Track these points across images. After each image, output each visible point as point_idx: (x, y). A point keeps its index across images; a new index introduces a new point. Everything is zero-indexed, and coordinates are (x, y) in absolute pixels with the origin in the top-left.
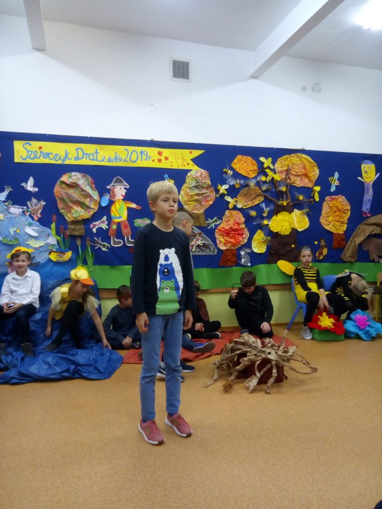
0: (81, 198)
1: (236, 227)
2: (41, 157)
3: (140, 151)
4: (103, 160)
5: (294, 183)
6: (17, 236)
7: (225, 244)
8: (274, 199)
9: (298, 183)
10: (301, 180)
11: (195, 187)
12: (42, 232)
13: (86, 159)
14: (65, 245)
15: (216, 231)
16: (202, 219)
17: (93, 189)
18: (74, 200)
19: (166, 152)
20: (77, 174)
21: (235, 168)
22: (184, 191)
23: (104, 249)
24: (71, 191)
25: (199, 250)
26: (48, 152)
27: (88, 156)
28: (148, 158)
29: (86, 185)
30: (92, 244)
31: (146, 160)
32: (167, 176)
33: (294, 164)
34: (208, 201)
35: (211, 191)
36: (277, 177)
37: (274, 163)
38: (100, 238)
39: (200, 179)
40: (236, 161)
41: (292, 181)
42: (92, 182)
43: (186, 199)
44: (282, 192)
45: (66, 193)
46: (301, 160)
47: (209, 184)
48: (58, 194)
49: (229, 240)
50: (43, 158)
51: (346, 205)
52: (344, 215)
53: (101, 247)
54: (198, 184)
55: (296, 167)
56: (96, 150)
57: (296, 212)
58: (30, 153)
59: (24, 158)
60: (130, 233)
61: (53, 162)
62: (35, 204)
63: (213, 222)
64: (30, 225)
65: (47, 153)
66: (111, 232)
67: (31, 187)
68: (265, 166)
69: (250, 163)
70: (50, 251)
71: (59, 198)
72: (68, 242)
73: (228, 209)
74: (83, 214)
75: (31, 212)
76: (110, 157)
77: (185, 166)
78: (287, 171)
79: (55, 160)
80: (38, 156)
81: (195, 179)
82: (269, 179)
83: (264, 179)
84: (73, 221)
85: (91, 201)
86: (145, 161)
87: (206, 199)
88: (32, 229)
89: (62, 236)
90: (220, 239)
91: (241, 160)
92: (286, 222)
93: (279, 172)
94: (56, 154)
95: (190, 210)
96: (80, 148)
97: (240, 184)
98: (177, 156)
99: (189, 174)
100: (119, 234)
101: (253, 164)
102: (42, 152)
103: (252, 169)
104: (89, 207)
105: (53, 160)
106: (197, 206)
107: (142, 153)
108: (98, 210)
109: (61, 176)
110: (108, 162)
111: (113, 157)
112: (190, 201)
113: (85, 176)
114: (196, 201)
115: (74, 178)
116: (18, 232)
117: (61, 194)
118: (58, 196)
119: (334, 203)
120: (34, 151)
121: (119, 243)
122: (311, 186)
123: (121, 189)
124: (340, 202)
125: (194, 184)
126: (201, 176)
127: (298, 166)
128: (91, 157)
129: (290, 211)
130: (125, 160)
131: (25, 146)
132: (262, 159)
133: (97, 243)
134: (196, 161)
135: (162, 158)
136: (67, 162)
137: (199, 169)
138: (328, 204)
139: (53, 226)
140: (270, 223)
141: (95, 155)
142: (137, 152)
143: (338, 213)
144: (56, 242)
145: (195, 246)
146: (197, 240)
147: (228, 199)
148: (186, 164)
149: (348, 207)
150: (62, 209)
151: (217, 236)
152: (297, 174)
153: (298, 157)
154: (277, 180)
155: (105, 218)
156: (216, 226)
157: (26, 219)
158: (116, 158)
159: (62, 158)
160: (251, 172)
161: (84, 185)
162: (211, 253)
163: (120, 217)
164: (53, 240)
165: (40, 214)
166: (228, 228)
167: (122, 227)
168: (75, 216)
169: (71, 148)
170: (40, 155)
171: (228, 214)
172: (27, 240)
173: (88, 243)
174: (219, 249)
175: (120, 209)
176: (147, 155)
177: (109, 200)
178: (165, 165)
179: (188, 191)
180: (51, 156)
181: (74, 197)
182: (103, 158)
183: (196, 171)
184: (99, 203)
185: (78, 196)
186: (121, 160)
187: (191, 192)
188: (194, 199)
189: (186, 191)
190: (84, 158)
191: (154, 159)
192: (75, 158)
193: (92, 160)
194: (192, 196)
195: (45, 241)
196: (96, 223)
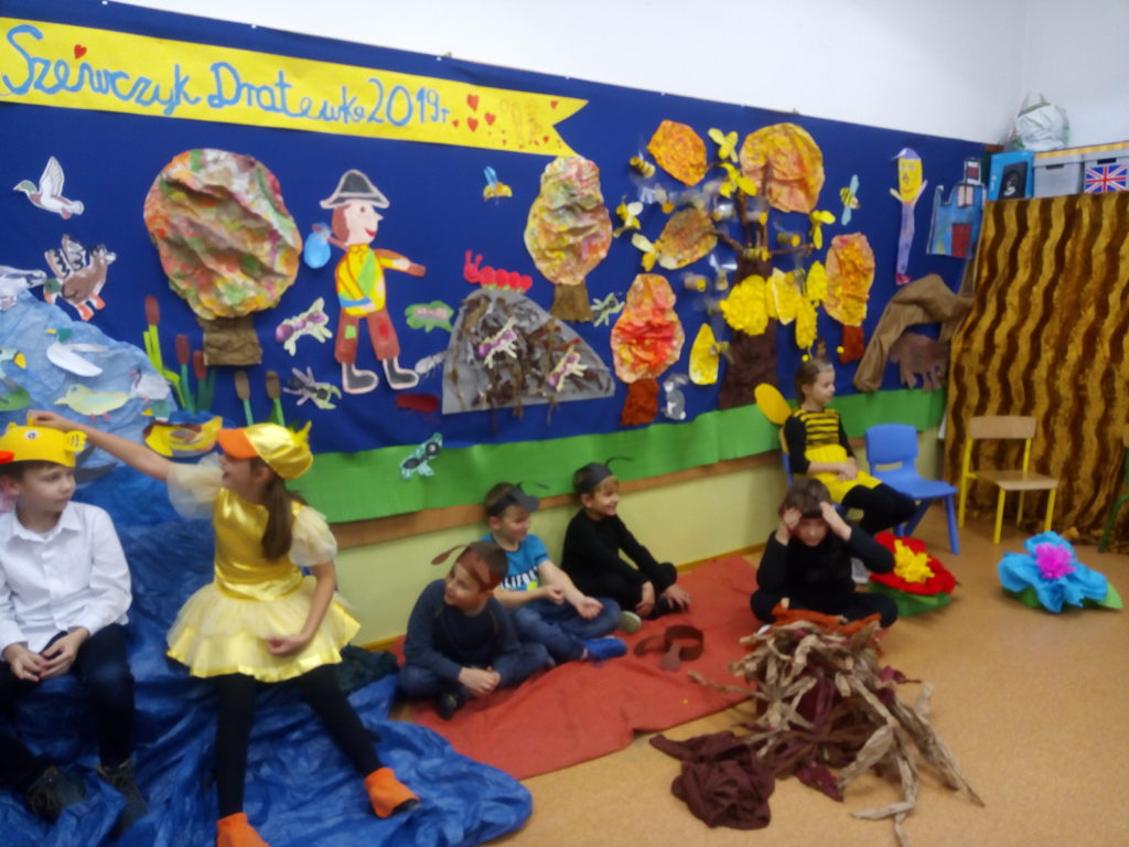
0: (244, 242)
1: (658, 319)
2: (86, 87)
3: (417, 89)
4: (304, 113)
5: (777, 201)
6: (18, 380)
7: (633, 368)
8: (736, 244)
9: (785, 204)
10: (791, 194)
11: (569, 208)
12: (113, 360)
13: (250, 103)
14: (196, 401)
15: (614, 332)
16: (581, 299)
17: (277, 210)
18: (222, 246)
19: (490, 98)
20: (223, 155)
21: (657, 157)
22: (537, 221)
23: (324, 404)
24: (206, 216)
25: (573, 386)
26: (112, 70)
27: (254, 93)
28: (441, 115)
29: (257, 198)
30: (286, 390)
31: (435, 119)
32: (493, 172)
33: (778, 151)
34: (594, 249)
35: (602, 221)
36: (750, 186)
38: (309, 370)
39: (577, 184)
40: (658, 136)
41: (775, 196)
42: (273, 187)
43: (543, 243)
44: (755, 225)
45: (192, 224)
46: (792, 141)
47: (598, 201)
48: (159, 225)
49: (642, 354)
50: (94, 89)
51: (866, 258)
52: (863, 282)
53: (314, 396)
54: (573, 199)
55: (782, 159)
56: (281, 74)
57: (778, 276)
58: (39, 67)
59: (17, 82)
60: (397, 350)
61: (131, 107)
62: (78, 262)
63: (606, 308)
64: (65, 336)
65: (106, 72)
66: (341, 349)
67: (54, 196)
68: (723, 153)
69: (690, 144)
70: (147, 423)
71: (166, 239)
72: (207, 390)
73: (642, 270)
74: (252, 294)
75: (63, 289)
76: (325, 103)
77: (537, 143)
78: (764, 169)
79: (139, 100)
80: (72, 80)
81: (565, 185)
82: (730, 189)
84: (219, 318)
86: (433, 124)
87: (590, 244)
88: (74, 351)
89: (184, 368)
90: (621, 351)
91: (670, 134)
92: (758, 303)
93: (748, 173)
94: (141, 80)
95: (553, 274)
96: (225, 65)
98: (516, 113)
99: (549, 169)
100: (366, 355)
101: (696, 147)
102: (85, 66)
103: (694, 162)
104: (267, 271)
105: (133, 100)
106: (569, 264)
107: (421, 95)
108: (297, 281)
109: (168, 160)
110: (322, 120)
111: (335, 103)
112: (552, 250)
113: (252, 164)
114: (571, 248)
115: (213, 168)
116: (21, 362)
117: (173, 227)
118: (162, 233)
119: (847, 252)
120: (54, 58)
121: (365, 381)
122: (806, 210)
123: (363, 210)
124: (858, 251)
125: (561, 201)
126: (579, 175)
127: (785, 155)
129: (766, 274)
130: (372, 118)
131: (18, 37)
132: (715, 134)
133: (302, 385)
134: (566, 129)
135: (479, 116)
136: (184, 111)
137: (572, 153)
138: (837, 256)
139: (152, 335)
140: (727, 308)
141: (277, 92)
142: (406, 92)
143: (853, 278)
144: (167, 390)
145: (562, 379)
146: (570, 360)
147: (641, 242)
148: (539, 138)
149: (871, 263)
150: (180, 277)
151: (616, 345)
152: (784, 178)
153: (786, 134)
154: (747, 196)
155: (319, 304)
156: (614, 318)
157: (48, 316)
158: (345, 109)
159: (165, 94)
160: (691, 170)
161: (250, 197)
162: (601, 395)
163: (366, 301)
164: (155, 386)
165: (102, 295)
166: (639, 323)
167: (374, 330)
168: (228, 301)
169: (196, 59)
170: (81, 77)
171: (641, 286)
172: (61, 391)
173: (273, 388)
174: (619, 381)
175: (363, 276)
176: (436, 104)
177: (332, 246)
178: (486, 139)
179: (548, 220)
180: (124, 86)
181: (221, 239)
182: (305, 106)
183: (565, 161)
184: (302, 257)
185: (231, 233)
186: (361, 116)
187: (556, 222)
188: (564, 244)
189: (542, 220)
190: (243, 102)
191: (457, 118)
192: (211, 98)
193: (268, 109)
194: (560, 235)
195: (128, 390)
196: (294, 322)
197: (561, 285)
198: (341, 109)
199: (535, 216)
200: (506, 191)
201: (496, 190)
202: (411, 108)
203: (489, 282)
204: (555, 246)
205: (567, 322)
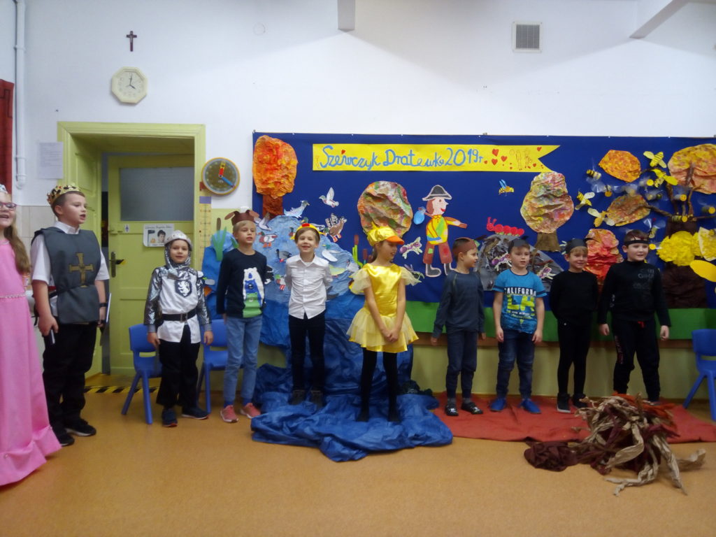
0: (390, 214)
1: (605, 253)
2: (344, 163)
3: (468, 150)
4: (419, 165)
5: (699, 188)
8: (666, 213)
9: (707, 189)
10: (712, 184)
11: (545, 196)
12: (342, 256)
13: (398, 163)
16: (554, 241)
17: (404, 202)
18: (382, 216)
19: (504, 150)
20: (386, 183)
21: (604, 168)
22: (528, 203)
23: (417, 280)
24: (378, 205)
26: (353, 157)
27: (400, 159)
28: (479, 160)
29: (396, 198)
31: (476, 161)
32: (504, 182)
33: (700, 160)
34: (563, 216)
35: (567, 202)
36: (672, 180)
37: (666, 160)
38: (412, 265)
39: (552, 185)
40: (606, 158)
41: (697, 185)
42: (404, 193)
43: (530, 213)
44: (679, 202)
45: (372, 208)
46: (712, 153)
47: (564, 192)
48: (362, 209)
50: (346, 164)
54: (548, 192)
55: (704, 164)
56: (411, 151)
57: (703, 231)
58: (331, 158)
59: (324, 165)
60: (452, 260)
61: (357, 169)
62: (335, 222)
64: (328, 247)
65: (351, 158)
66: (426, 258)
67: (330, 200)
68: (653, 164)
69: (629, 161)
71: (363, 214)
75: (329, 231)
76: (428, 160)
77: (529, 167)
78: (688, 170)
79: (360, 166)
80: (340, 162)
81: (545, 185)
82: (658, 183)
83: (650, 183)
85: (402, 218)
86: (475, 164)
87: (559, 213)
88: (331, 253)
91: (615, 157)
92: (686, 247)
93: (674, 173)
94: (361, 159)
95: (536, 228)
96: (390, 150)
97: (613, 191)
98: (518, 155)
99: (535, 179)
101: (633, 162)
102: (345, 157)
103: (631, 170)
104: (399, 226)
105: (358, 166)
106: (546, 223)
107: (470, 152)
108: (410, 229)
109: (367, 186)
110: (426, 167)
111: (432, 159)
112: (536, 216)
113: (396, 185)
114: (545, 215)
115: (382, 188)
117: (366, 209)
118: (362, 211)
120: (335, 155)
121: (436, 272)
123: (440, 201)
125: (542, 192)
126: (553, 181)
127: (707, 162)
128: (404, 161)
129: (693, 231)
130: (447, 163)
131: (326, 150)
132: (648, 154)
134: (545, 160)
135: (498, 158)
136: (375, 168)
137: (551, 171)
139: (355, 249)
140: (660, 249)
141: (409, 158)
142: (463, 152)
146: (546, 271)
147: (594, 212)
148: (531, 165)
152: (704, 174)
153: (707, 149)
154: (671, 186)
155: (419, 239)
158: (436, 161)
159: (369, 163)
160: (629, 174)
161: (394, 198)
163: (439, 238)
164: (354, 267)
165: (341, 234)
166: (593, 254)
167: (441, 251)
169: (380, 150)
170: (343, 160)
171: (593, 235)
175: (439, 228)
176: (477, 155)
177: (426, 216)
178: (501, 167)
179: (534, 202)
180: (355, 162)
181: (382, 213)
182: (419, 162)
183: (545, 174)
184: (412, 220)
185: (386, 211)
186: (443, 163)
187: (538, 203)
188: (542, 214)
189: (531, 203)
190: (396, 163)
191: (486, 160)
192: (384, 163)
193: (404, 164)
194: (539, 209)
195: (345, 268)
196: (408, 246)
197: (541, 233)
198: (434, 161)
199: (527, 201)
200: (511, 190)
201: (506, 189)
202: (465, 158)
203: (500, 231)
204: (537, 214)
205: (544, 252)
